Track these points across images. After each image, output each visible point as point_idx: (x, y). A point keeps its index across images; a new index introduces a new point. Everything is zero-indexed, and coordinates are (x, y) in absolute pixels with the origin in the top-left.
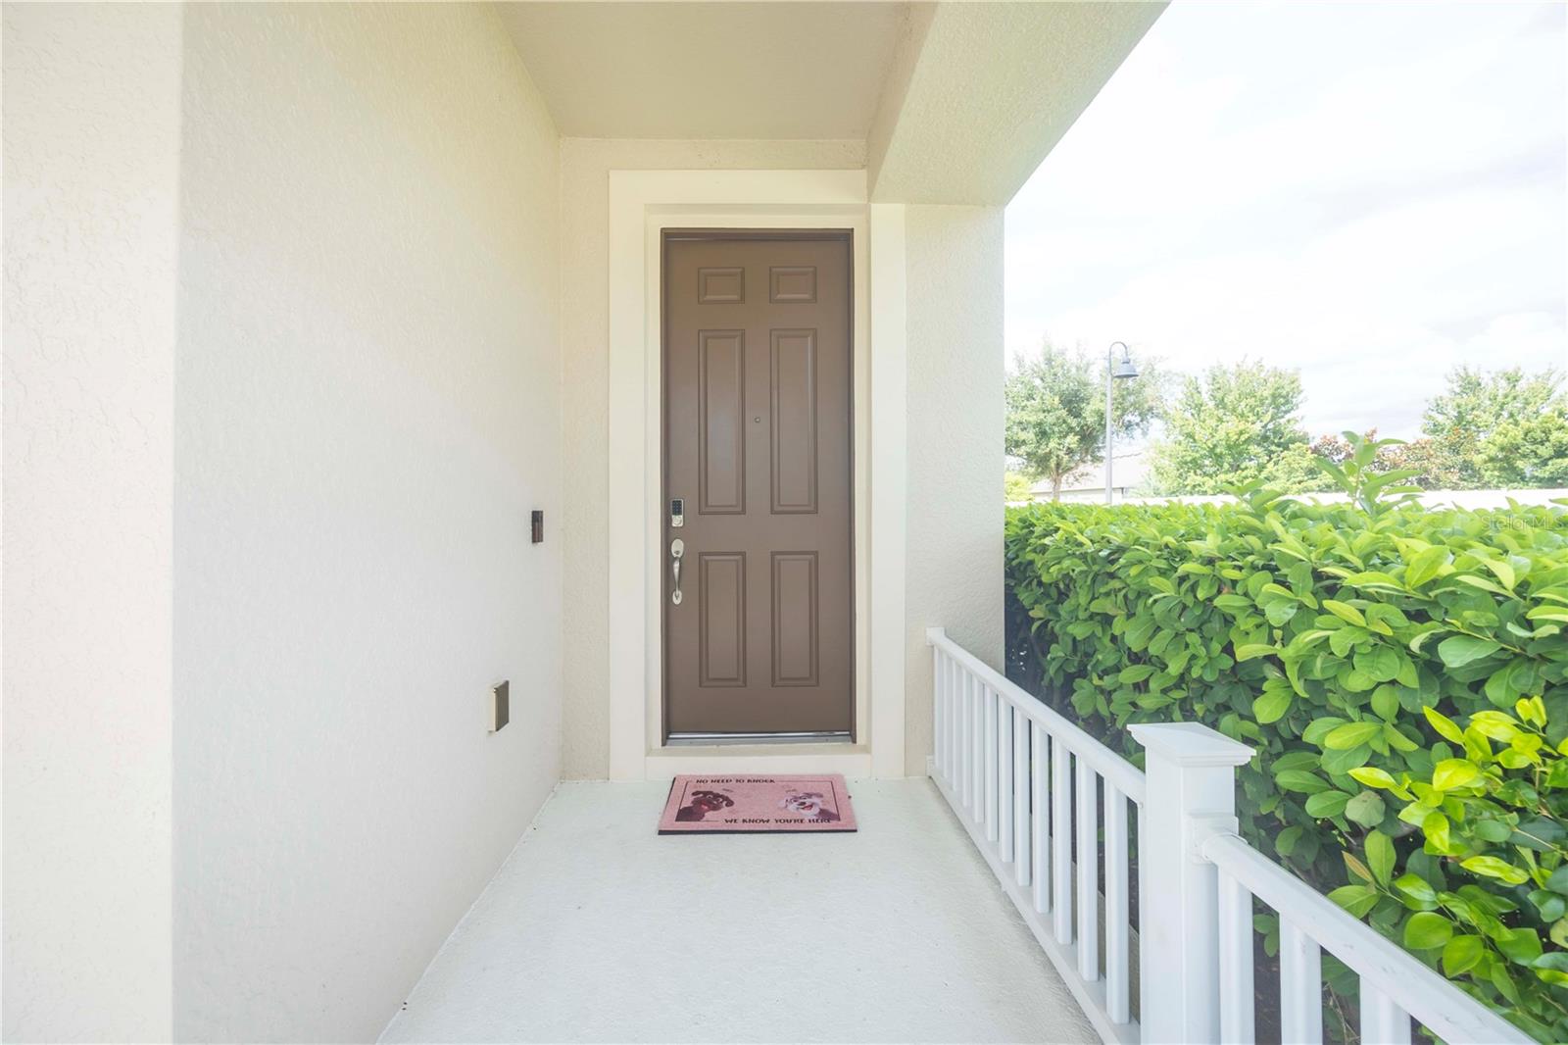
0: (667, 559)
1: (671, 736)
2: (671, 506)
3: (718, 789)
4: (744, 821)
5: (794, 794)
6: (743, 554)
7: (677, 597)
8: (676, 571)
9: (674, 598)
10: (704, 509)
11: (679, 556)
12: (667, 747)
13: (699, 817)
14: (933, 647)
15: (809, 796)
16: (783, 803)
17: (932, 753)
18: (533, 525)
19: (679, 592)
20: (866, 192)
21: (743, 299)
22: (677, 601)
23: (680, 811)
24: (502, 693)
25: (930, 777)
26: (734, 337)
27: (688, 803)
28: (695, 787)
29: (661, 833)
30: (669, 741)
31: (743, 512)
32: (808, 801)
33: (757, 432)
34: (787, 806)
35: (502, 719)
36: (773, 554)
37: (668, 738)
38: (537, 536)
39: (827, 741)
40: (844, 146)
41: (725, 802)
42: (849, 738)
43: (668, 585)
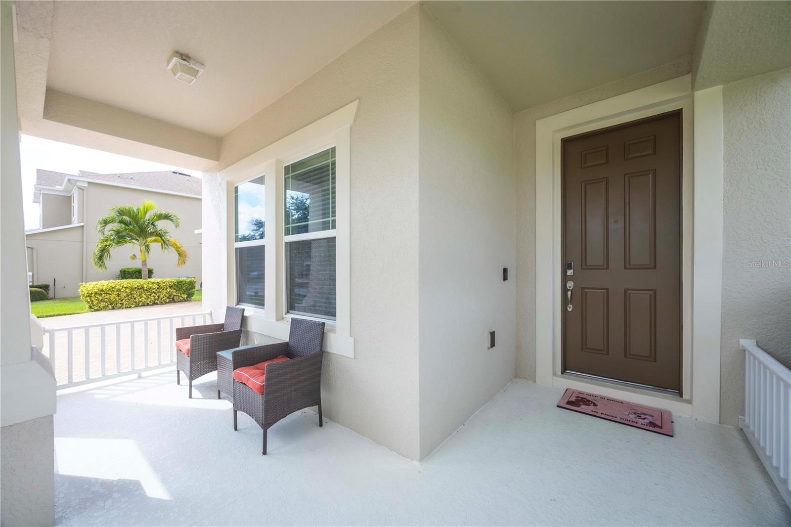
0: (564, 290)
1: (567, 371)
2: (566, 266)
3: (588, 398)
4: (602, 414)
5: (635, 411)
6: (607, 290)
7: (570, 308)
8: (569, 296)
9: (568, 309)
10: (585, 266)
11: (571, 288)
12: (564, 375)
13: (579, 406)
14: (745, 350)
15: (645, 414)
16: (627, 413)
17: (744, 415)
18: (504, 274)
19: (571, 306)
20: (690, 86)
21: (607, 162)
22: (570, 310)
23: (568, 401)
24: (493, 334)
25: (742, 429)
26: (602, 182)
27: (573, 399)
28: (577, 395)
29: (558, 406)
30: (565, 373)
31: (607, 268)
32: (643, 416)
33: (616, 227)
34: (629, 415)
35: (493, 344)
36: (626, 290)
37: (565, 372)
38: (505, 278)
39: (661, 392)
40: (674, 65)
41: (592, 404)
42: (678, 394)
43: (565, 302)
